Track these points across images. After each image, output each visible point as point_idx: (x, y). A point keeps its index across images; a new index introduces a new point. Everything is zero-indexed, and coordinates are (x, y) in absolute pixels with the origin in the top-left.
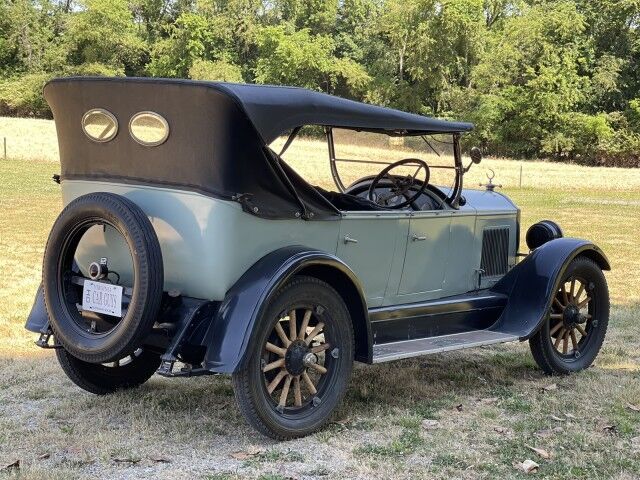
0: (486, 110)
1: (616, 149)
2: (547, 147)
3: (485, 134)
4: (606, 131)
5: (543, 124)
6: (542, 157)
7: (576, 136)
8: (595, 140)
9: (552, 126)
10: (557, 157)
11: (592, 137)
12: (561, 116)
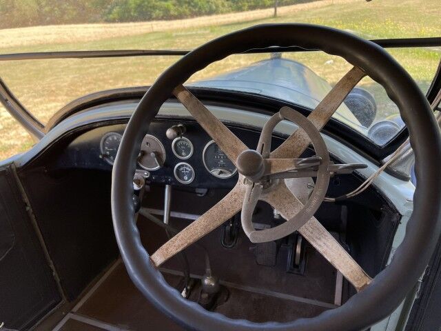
0: (130, 5)
1: (176, 13)
2: (154, 15)
3: (132, 14)
4: (172, 7)
5: (151, 7)
6: (153, 19)
7: (163, 10)
8: (169, 11)
9: (154, 7)
10: (157, 19)
11: (167, 10)
12: (156, 4)
